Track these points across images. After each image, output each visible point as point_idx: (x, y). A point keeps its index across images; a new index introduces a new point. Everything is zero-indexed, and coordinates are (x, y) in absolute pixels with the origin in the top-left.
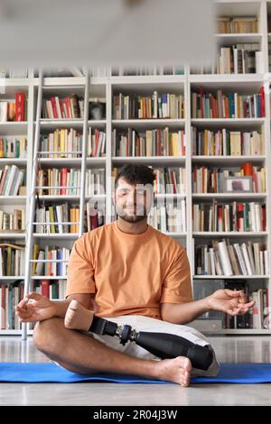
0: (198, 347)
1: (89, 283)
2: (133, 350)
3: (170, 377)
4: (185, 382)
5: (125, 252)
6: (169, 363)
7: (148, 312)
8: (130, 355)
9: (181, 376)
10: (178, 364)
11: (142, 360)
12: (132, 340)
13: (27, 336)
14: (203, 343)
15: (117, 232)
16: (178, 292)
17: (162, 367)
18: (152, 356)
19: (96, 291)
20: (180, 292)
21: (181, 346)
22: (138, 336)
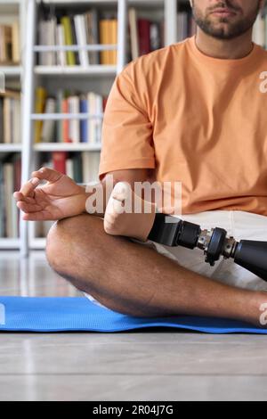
1: (143, 151)
7: (255, 203)
8: (224, 283)
12: (227, 256)
15: (195, 56)
18: (265, 285)
19: (157, 164)
22: (239, 248)
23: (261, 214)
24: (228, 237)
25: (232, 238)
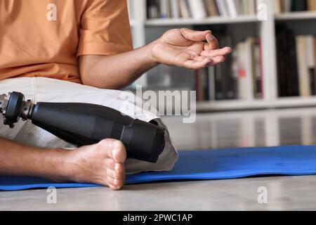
0: (138, 123)
3: (91, 174)
4: (116, 181)
6: (89, 152)
7: (56, 69)
9: (109, 171)
10: (102, 152)
11: (45, 149)
14: (147, 117)
16: (106, 36)
17: (76, 159)
20: (111, 35)
23: (61, 78)
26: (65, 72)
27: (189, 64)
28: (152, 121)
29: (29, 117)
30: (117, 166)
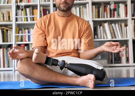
1: (44, 41)
2: (66, 72)
4: (92, 86)
5: (61, 26)
6: (84, 78)
7: (73, 54)
8: (65, 75)
9: (90, 83)
10: (88, 78)
12: (65, 68)
13: (15, 70)
14: (100, 68)
15: (57, 16)
16: (87, 45)
18: (76, 75)
19: (47, 45)
20: (88, 44)
21: (90, 70)
22: (69, 65)
23: (75, 57)
24: (66, 62)
25: (67, 63)
26: (76, 55)
27: (113, 51)
28: (102, 69)
29: (67, 67)
30: (93, 82)
